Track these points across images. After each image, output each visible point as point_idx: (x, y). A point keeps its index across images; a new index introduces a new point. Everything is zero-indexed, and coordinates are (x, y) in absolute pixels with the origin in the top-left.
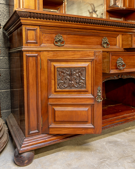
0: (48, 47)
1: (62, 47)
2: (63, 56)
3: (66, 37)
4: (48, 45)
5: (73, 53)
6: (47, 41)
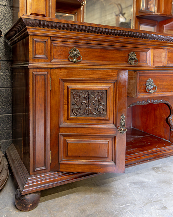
0: (61, 63)
1: (78, 63)
2: (79, 75)
4: (60, 60)
5: (91, 72)
6: (60, 56)
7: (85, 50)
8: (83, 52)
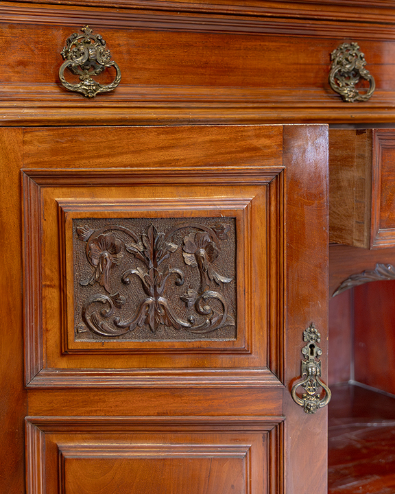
0: (24, 100)
1: (104, 98)
2: (107, 151)
3: (128, 44)
4: (22, 89)
5: (163, 139)
6: (20, 68)
7: (132, 41)
8: (124, 49)
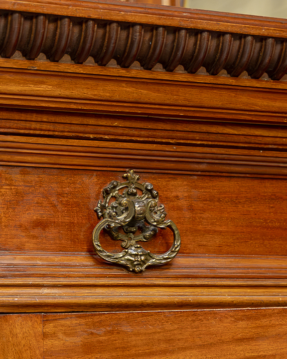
0: (44, 276)
1: (156, 273)
2: (163, 346)
3: (189, 197)
4: (41, 260)
5: (243, 327)
6: (36, 232)
7: (195, 192)
8: (183, 203)
